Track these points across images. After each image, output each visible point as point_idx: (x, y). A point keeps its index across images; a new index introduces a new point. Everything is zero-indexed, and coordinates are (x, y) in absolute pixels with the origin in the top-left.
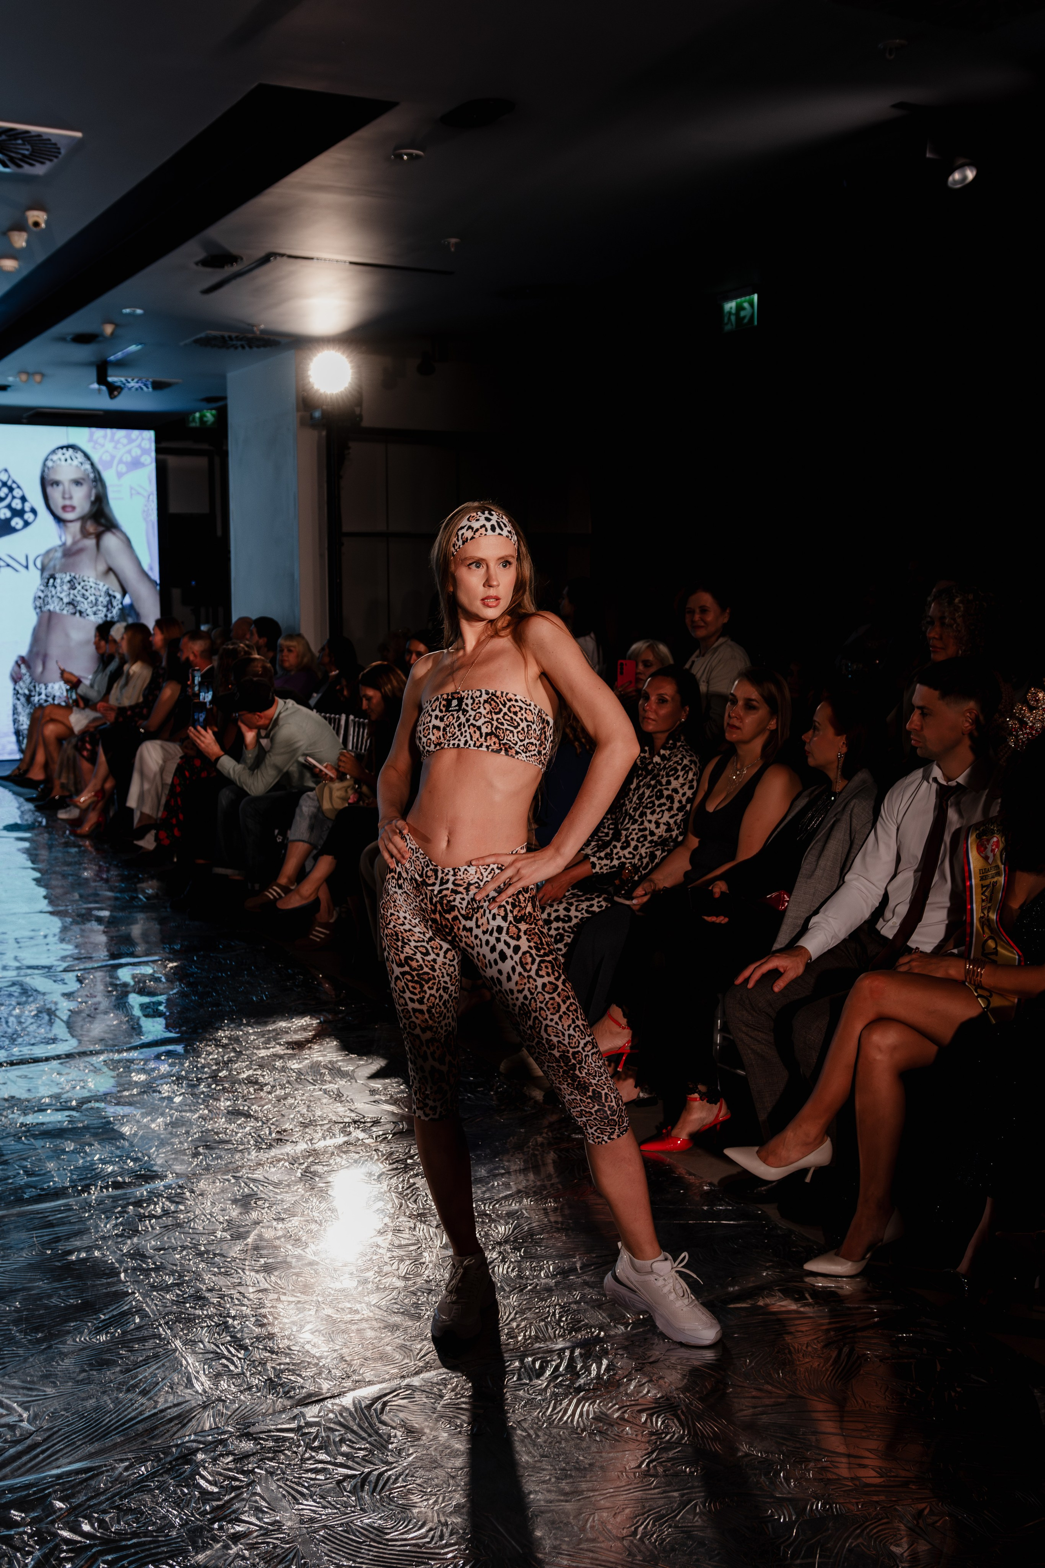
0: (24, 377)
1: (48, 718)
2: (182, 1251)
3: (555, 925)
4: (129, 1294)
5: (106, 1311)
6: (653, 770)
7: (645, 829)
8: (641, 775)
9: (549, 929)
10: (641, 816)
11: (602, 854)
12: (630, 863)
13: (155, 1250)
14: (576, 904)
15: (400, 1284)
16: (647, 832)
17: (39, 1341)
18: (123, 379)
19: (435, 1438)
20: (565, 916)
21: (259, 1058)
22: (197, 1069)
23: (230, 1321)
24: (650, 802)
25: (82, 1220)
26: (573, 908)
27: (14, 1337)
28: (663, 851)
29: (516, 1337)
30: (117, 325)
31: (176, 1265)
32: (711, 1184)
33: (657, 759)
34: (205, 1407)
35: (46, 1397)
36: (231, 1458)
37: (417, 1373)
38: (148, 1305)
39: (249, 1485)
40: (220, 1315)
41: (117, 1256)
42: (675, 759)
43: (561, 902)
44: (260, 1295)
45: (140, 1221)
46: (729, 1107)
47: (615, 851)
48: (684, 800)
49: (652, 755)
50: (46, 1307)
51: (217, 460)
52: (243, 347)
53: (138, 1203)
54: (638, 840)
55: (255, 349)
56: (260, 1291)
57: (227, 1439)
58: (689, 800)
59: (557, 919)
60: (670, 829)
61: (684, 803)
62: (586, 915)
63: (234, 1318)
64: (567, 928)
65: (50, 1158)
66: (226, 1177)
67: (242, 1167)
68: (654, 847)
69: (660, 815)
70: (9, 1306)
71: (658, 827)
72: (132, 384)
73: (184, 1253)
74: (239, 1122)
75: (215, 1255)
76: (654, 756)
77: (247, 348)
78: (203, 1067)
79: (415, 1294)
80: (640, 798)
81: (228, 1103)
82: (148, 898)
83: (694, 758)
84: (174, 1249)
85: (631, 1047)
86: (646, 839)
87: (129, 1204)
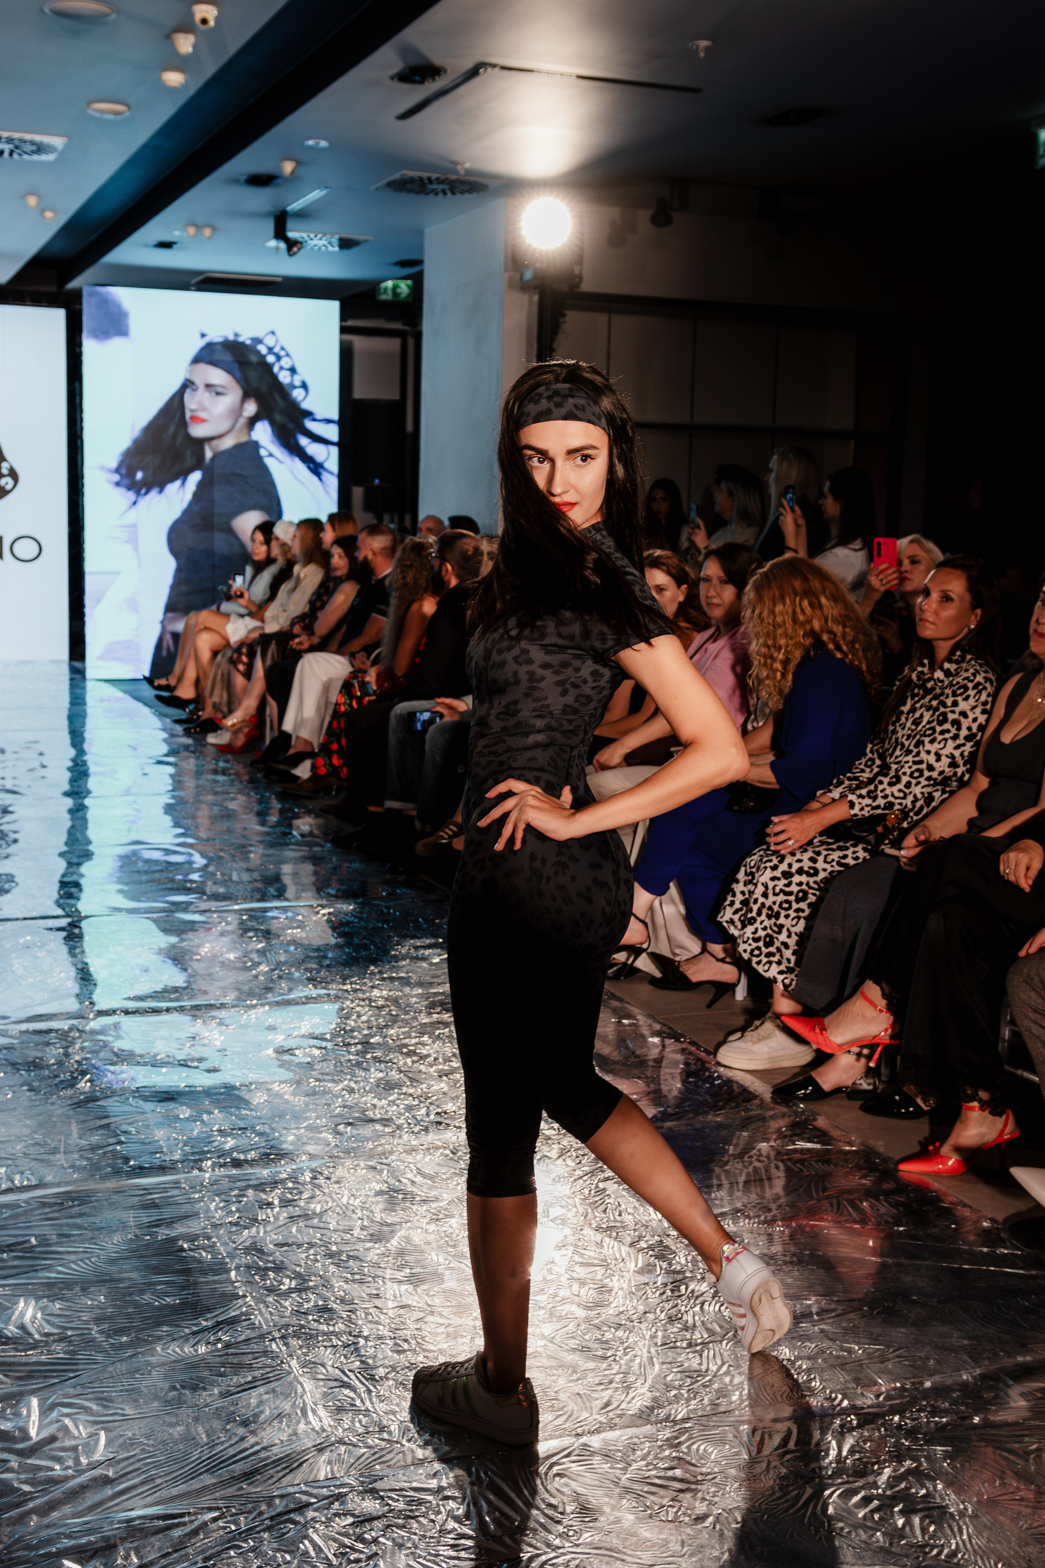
0: (192, 231)
1: (202, 627)
2: (309, 1249)
3: (796, 879)
4: (239, 1297)
5: (209, 1316)
6: (933, 689)
7: (921, 762)
8: (917, 695)
9: (789, 884)
10: (916, 746)
11: (864, 792)
12: (900, 804)
13: (275, 1245)
14: (824, 853)
15: (581, 1313)
16: (924, 766)
17: (122, 1347)
18: (304, 235)
19: (618, 1521)
20: (810, 868)
21: (421, 1024)
22: (346, 1032)
23: (362, 1342)
24: (929, 729)
25: (190, 1201)
26: (821, 859)
27: (93, 1340)
28: (944, 792)
29: (730, 1396)
30: (298, 163)
31: (300, 1266)
32: (992, 1220)
33: (939, 674)
34: (320, 1449)
35: (126, 1419)
36: (350, 1520)
37: (598, 1431)
38: (261, 1314)
39: (370, 1558)
40: (350, 1334)
41: (229, 1249)
42: (966, 675)
43: (805, 851)
44: (402, 1311)
45: (261, 1208)
46: (1018, 1122)
47: (880, 787)
48: (975, 727)
49: (932, 669)
50: (137, 1305)
51: (411, 342)
52: (444, 193)
53: (260, 1187)
54: (911, 775)
55: (458, 196)
56: (402, 1307)
57: (346, 1495)
58: (982, 728)
59: (800, 871)
60: (953, 764)
61: (974, 730)
62: (837, 868)
63: (366, 1338)
64: (812, 884)
65: (160, 1125)
66: (370, 1163)
67: (391, 1153)
68: (933, 785)
69: (942, 745)
70: (92, 1300)
71: (938, 759)
72: (315, 242)
73: (312, 1252)
74: (390, 1098)
75: (349, 1257)
76: (934, 671)
77: (449, 194)
78: (352, 1031)
79: (599, 1329)
80: (916, 722)
81: (381, 1075)
82: (302, 836)
83: (990, 675)
84: (299, 1246)
85: (892, 1037)
86: (921, 775)
87: (248, 1187)
